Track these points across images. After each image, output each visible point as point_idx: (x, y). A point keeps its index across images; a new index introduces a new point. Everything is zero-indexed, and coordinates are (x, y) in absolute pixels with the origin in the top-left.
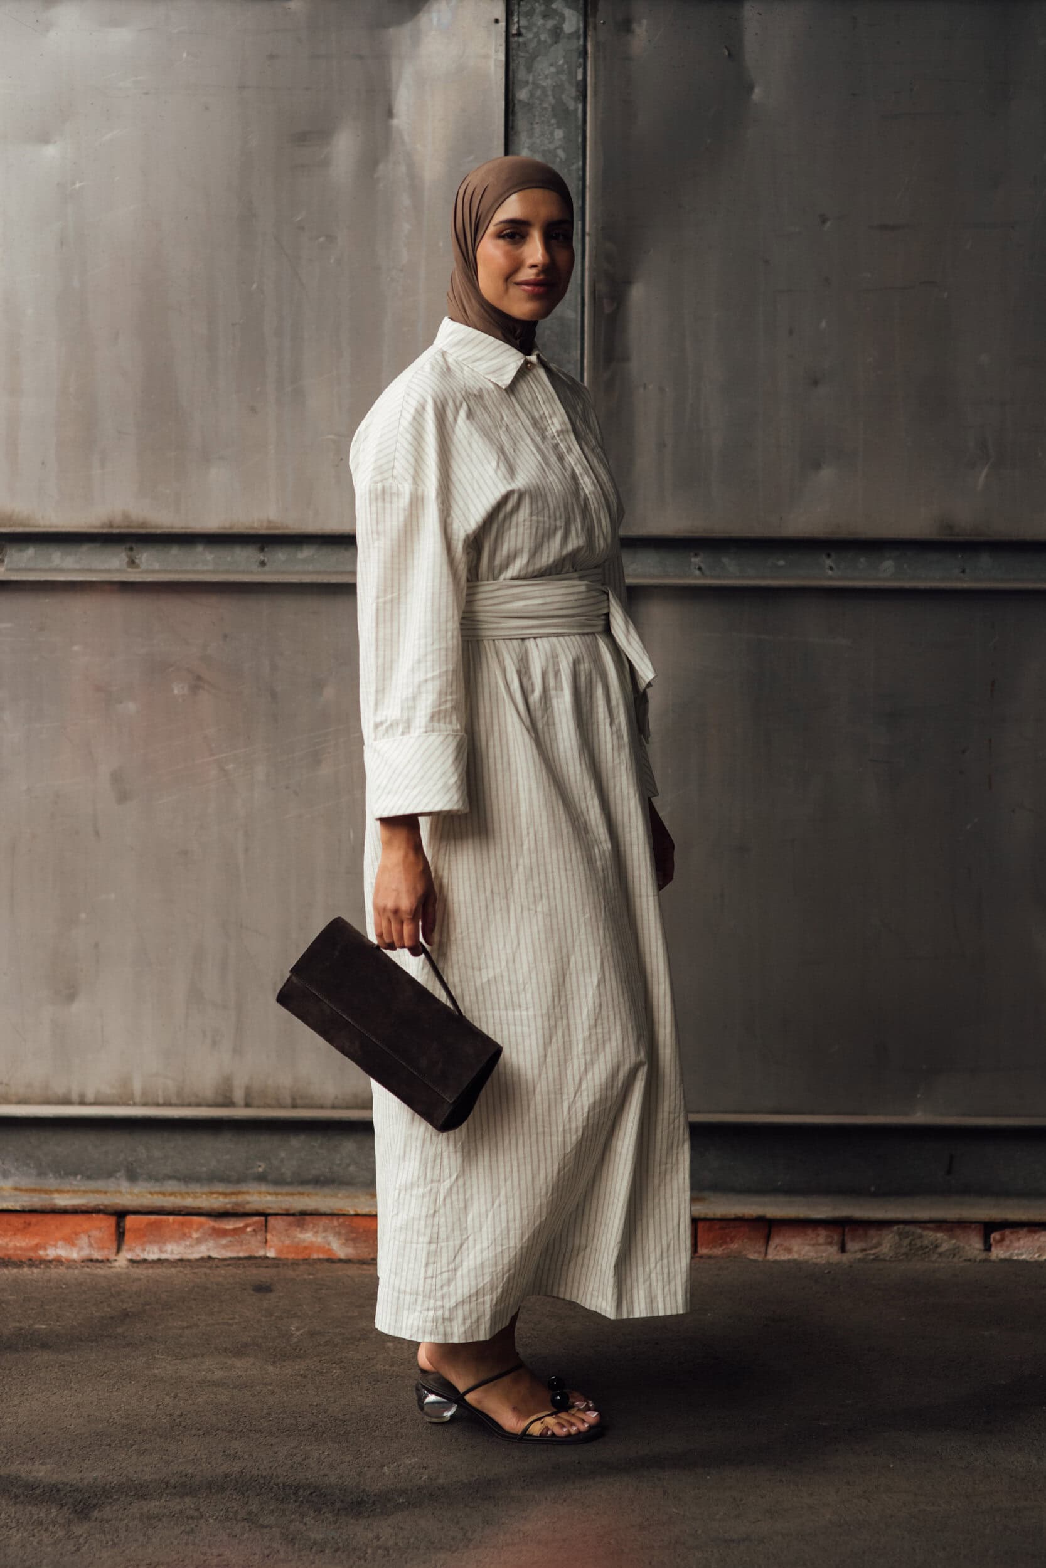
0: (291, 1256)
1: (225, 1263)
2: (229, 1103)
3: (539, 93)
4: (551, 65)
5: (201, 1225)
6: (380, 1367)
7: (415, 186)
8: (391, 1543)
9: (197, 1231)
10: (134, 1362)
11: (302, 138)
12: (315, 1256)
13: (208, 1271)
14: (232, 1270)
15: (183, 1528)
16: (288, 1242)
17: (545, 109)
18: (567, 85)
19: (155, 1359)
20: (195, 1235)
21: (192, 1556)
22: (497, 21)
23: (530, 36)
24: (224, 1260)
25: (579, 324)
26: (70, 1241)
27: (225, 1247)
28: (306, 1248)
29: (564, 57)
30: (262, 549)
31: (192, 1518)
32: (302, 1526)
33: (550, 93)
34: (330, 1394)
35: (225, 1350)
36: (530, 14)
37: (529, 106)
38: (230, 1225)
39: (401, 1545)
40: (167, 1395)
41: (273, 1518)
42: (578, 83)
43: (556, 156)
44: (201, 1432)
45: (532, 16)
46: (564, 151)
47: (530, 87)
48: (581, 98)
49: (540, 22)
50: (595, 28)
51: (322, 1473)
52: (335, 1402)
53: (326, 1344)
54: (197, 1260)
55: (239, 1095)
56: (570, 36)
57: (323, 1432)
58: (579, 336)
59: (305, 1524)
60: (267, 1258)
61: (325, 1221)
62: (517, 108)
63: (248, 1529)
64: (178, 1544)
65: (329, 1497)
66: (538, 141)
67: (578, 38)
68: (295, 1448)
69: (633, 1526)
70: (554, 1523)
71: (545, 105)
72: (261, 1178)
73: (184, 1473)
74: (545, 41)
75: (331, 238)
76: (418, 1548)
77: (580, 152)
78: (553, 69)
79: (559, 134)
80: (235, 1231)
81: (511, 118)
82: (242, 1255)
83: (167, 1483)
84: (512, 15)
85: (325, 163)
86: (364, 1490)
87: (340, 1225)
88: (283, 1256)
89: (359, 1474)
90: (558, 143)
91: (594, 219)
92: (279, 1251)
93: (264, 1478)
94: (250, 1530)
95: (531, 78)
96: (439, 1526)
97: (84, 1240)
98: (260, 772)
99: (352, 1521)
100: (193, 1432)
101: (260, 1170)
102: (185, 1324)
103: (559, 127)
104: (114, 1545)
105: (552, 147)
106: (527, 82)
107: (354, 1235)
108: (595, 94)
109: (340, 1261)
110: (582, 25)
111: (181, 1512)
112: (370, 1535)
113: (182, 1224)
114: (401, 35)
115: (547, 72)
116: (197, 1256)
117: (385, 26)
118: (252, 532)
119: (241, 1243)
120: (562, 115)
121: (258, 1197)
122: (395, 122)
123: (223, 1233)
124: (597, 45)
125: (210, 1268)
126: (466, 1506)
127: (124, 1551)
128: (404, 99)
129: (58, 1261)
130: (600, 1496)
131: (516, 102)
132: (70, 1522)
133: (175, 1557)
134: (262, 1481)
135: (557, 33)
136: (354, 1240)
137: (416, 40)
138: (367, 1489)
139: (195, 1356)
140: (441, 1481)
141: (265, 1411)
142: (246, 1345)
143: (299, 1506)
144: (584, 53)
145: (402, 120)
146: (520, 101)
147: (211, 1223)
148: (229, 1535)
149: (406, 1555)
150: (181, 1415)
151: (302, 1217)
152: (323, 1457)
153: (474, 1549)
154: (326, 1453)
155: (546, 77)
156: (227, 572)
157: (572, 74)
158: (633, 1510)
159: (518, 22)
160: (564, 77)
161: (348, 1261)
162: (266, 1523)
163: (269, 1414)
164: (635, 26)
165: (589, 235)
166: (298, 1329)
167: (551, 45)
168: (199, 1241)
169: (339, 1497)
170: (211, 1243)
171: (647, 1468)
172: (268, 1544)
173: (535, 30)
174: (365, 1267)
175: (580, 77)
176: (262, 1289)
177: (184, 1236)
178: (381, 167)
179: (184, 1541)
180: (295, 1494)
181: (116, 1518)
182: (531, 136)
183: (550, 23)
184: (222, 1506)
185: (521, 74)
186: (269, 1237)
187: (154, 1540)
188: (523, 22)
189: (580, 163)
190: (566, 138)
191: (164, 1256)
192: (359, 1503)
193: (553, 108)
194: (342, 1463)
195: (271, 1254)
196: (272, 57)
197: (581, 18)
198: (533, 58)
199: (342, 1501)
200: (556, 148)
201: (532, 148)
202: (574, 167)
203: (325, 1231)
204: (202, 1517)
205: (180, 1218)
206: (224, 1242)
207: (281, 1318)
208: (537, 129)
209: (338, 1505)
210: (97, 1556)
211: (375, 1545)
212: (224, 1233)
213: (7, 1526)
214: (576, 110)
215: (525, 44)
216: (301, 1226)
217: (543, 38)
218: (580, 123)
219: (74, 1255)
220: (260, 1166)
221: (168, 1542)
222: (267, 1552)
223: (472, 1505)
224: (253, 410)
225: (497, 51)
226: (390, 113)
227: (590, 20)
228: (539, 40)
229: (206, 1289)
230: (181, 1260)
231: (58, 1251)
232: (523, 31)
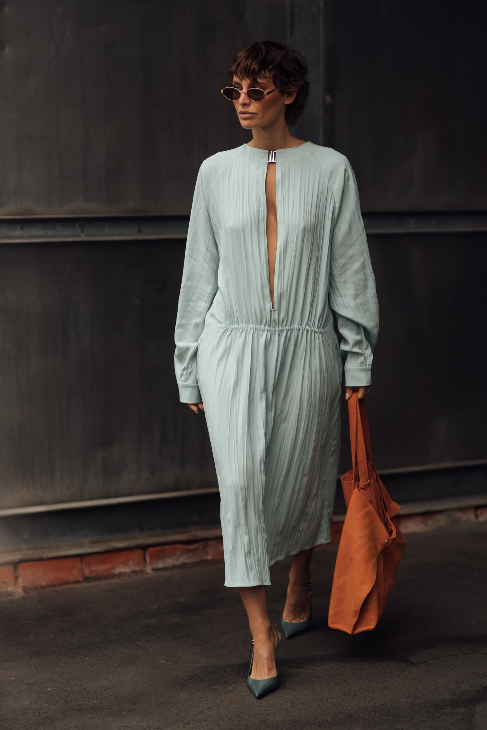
0: (218, 558)
3: (303, 9)
5: (180, 548)
9: (179, 551)
13: (184, 570)
14: (194, 568)
16: (216, 551)
20: (178, 553)
24: (190, 563)
26: (125, 564)
27: (191, 557)
38: (192, 547)
54: (179, 565)
60: (207, 560)
62: (295, 15)
80: (195, 549)
81: (292, 20)
82: (198, 560)
88: (215, 559)
90: (310, 32)
92: (213, 556)
97: (131, 562)
113: (172, 549)
116: (179, 563)
119: (197, 555)
123: (189, 551)
128: (248, 11)
129: (121, 575)
131: (294, 12)
146: (296, 12)
147: (184, 547)
168: (180, 556)
170: (185, 556)
177: (173, 554)
186: (208, 550)
191: (166, 565)
195: (210, 557)
200: (309, 35)
205: (171, 547)
206: (190, 555)
219: (127, 570)
226: (242, 17)
230: (174, 566)
231: (121, 569)
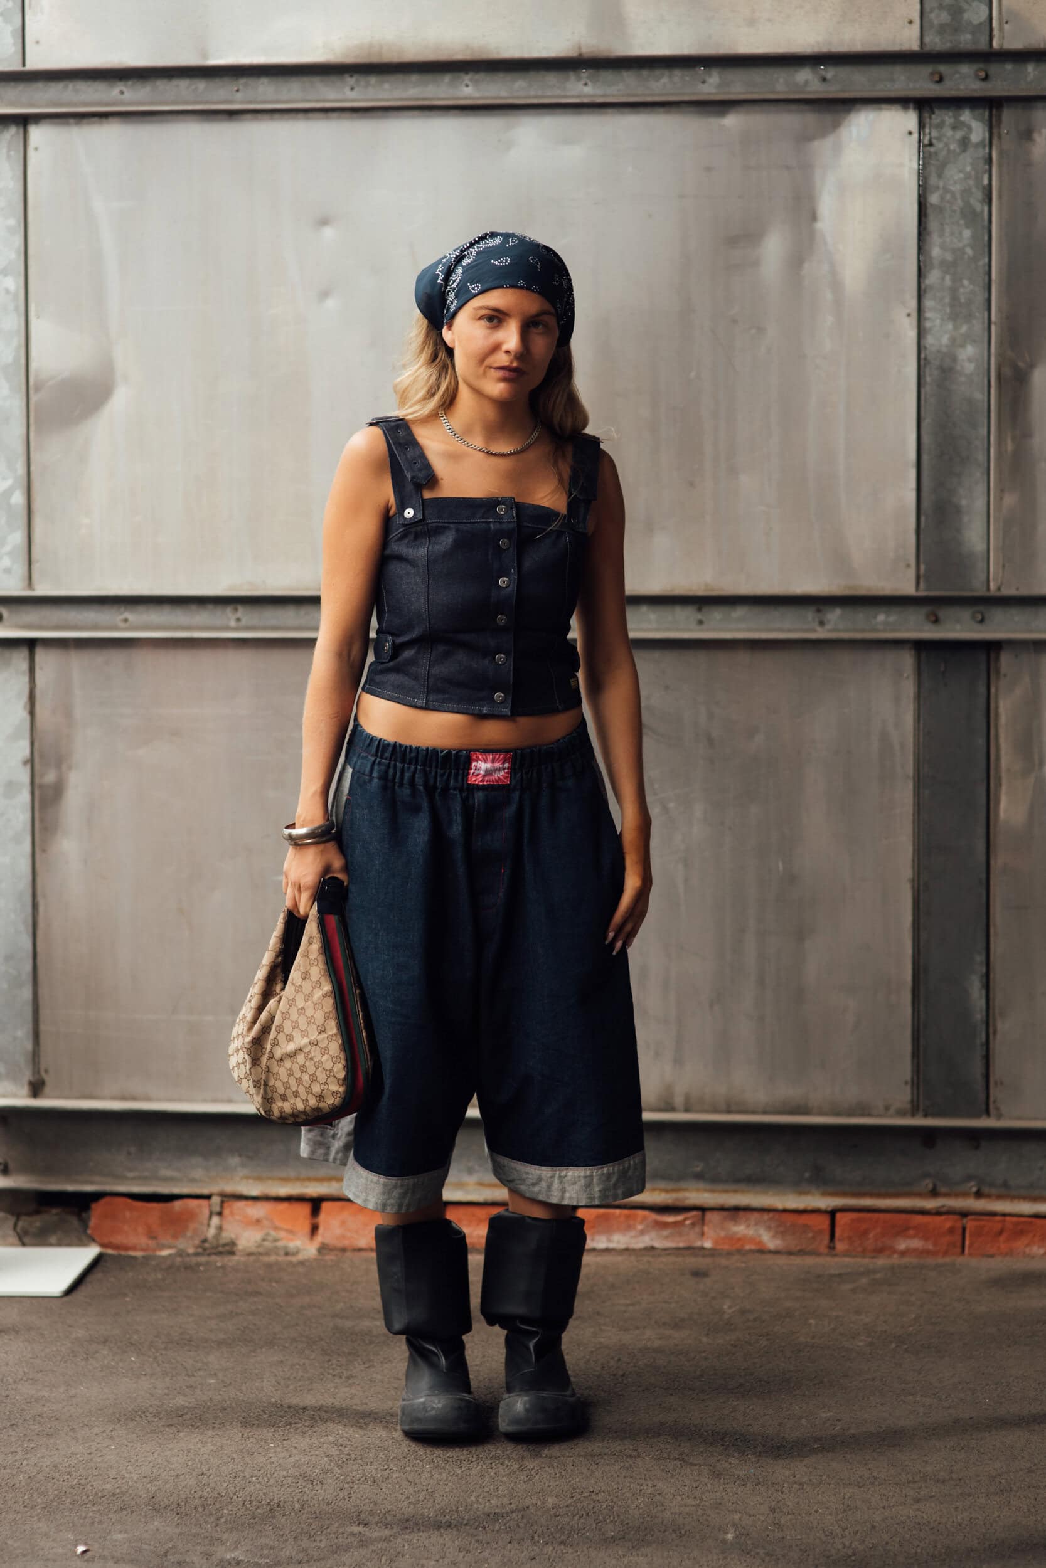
0: (726, 1247)
1: (667, 1252)
2: (672, 1109)
3: (948, 197)
4: (960, 171)
5: (644, 1218)
6: (802, 1339)
7: (837, 285)
8: (805, 1479)
9: (641, 1223)
10: (582, 1332)
11: (733, 241)
12: (748, 1247)
13: (650, 1259)
14: (672, 1259)
15: (622, 1464)
16: (723, 1234)
17: (954, 211)
18: (974, 190)
19: (601, 1330)
20: (640, 1227)
21: (629, 1486)
22: (910, 133)
23: (940, 145)
24: (665, 1249)
25: (986, 404)
27: (666, 1238)
28: (739, 1240)
29: (972, 164)
30: (700, 610)
31: (631, 1456)
32: (727, 1464)
33: (958, 196)
34: (756, 1360)
35: (664, 1324)
36: (940, 126)
37: (940, 209)
38: (670, 1219)
39: (814, 1480)
40: (611, 1359)
41: (702, 1458)
42: (984, 187)
43: (964, 253)
44: (640, 1389)
45: (942, 128)
46: (972, 248)
47: (941, 191)
48: (987, 200)
49: (950, 133)
50: (1000, 137)
51: (747, 1423)
52: (761, 1367)
53: (755, 1320)
54: (641, 1250)
55: (679, 1100)
56: (977, 145)
57: (750, 1391)
58: (986, 414)
59: (730, 1463)
60: (703, 1248)
61: (756, 1215)
62: (930, 211)
63: (679, 1466)
64: (618, 1476)
65: (752, 1442)
66: (948, 240)
67: (984, 147)
68: (724, 1402)
69: (1021, 1470)
70: (952, 1466)
71: (955, 208)
72: (699, 1177)
73: (625, 1421)
74: (954, 150)
75: (761, 330)
76: (829, 1484)
77: (986, 250)
78: (961, 175)
79: (967, 233)
80: (675, 1224)
81: (923, 219)
82: (681, 1245)
83: (610, 1428)
84: (924, 127)
85: (756, 263)
86: (783, 1438)
87: (771, 1219)
88: (719, 1247)
89: (780, 1424)
90: (966, 242)
91: (1000, 310)
92: (716, 1242)
93: (695, 1426)
94: (682, 1467)
95: (941, 184)
96: (849, 1467)
98: (698, 810)
99: (772, 1462)
100: (634, 1388)
101: (699, 1169)
102: (628, 1302)
103: (967, 227)
104: (562, 1476)
105: (960, 245)
106: (938, 188)
107: (782, 1229)
108: (1000, 197)
109: (770, 1252)
110: (987, 135)
111: (621, 1452)
112: (787, 1473)
113: (628, 1217)
114: (823, 147)
115: (956, 178)
116: (641, 1245)
117: (811, 139)
118: (691, 593)
119: (680, 1234)
120: (970, 216)
121: (697, 1195)
122: (819, 225)
124: (1001, 154)
125: (653, 1256)
126: (874, 1451)
127: (570, 1481)
128: (826, 205)
130: (994, 1445)
131: (928, 205)
132: (523, 1458)
133: (615, 1487)
134: (693, 1429)
135: (964, 143)
136: (782, 1233)
137: (838, 149)
138: (787, 1436)
139: (637, 1328)
140: (852, 1431)
141: (698, 1373)
142: (682, 1320)
143: (726, 1450)
144: (989, 160)
145: (826, 223)
146: (931, 205)
147: (653, 1216)
148: (663, 1470)
149: (818, 1489)
150: (623, 1375)
151: (736, 1211)
152: (748, 1411)
153: (879, 1485)
154: (751, 1407)
155: (955, 183)
156: (668, 630)
157: (978, 179)
158: (1023, 1457)
159: (930, 134)
160: (971, 182)
161: (777, 1252)
162: (696, 1462)
163: (701, 1376)
164: (1036, 136)
165: (995, 324)
166: (730, 1307)
167: (959, 154)
168: (642, 1232)
169: (760, 1443)
170: (653, 1234)
171: (1039, 1423)
172: (697, 1478)
173: (945, 140)
174: (792, 1257)
175: (986, 182)
176: (698, 1274)
177: (629, 1228)
178: (806, 265)
179: (623, 1475)
180: (722, 1439)
181: (563, 1456)
182: (941, 235)
183: (959, 134)
184: (657, 1448)
185: (933, 180)
186: (706, 1229)
187: (597, 1473)
188: (934, 134)
189: (986, 260)
190: (974, 237)
191: (611, 1245)
192: (779, 1448)
193: (962, 212)
194: (765, 1415)
195: (708, 1244)
196: (708, 169)
197: (986, 129)
198: (943, 166)
199: (764, 1446)
200: (965, 246)
201: (943, 247)
202: (981, 263)
203: (756, 1224)
204: (639, 1457)
205: (626, 1212)
206: (665, 1233)
207: (714, 1298)
208: (947, 229)
209: (759, 1449)
210: (546, 1484)
211: (791, 1480)
212: (665, 1225)
213: (469, 1460)
214: (982, 211)
215: (936, 153)
216: (735, 1220)
217: (952, 147)
218: (986, 223)
220: (697, 1166)
221: (609, 1475)
222: (695, 1485)
223: (879, 1450)
224: (692, 484)
225: (910, 160)
226: (814, 217)
227: (995, 131)
228: (949, 150)
229: (648, 1273)
230: (627, 1249)
232: (934, 141)
